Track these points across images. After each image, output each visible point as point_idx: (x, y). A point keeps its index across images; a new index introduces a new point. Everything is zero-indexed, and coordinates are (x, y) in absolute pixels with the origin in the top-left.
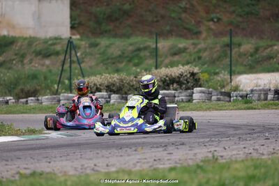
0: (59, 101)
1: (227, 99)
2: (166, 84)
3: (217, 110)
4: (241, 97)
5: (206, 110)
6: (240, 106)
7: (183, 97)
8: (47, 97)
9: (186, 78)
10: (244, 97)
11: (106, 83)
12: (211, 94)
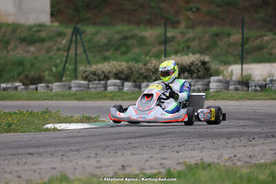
0: (70, 88)
1: (245, 88)
3: (249, 99)
4: (260, 86)
5: (238, 100)
6: (273, 96)
7: (200, 87)
8: (57, 84)
9: (197, 67)
10: (263, 87)
11: (114, 71)
12: (228, 83)
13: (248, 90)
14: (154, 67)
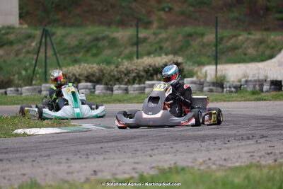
0: (40, 91)
1: (220, 90)
2: (149, 74)
4: (235, 87)
6: (248, 97)
8: (27, 87)
10: (238, 88)
11: (85, 73)
12: (203, 84)
13: (223, 91)
14: (126, 69)
